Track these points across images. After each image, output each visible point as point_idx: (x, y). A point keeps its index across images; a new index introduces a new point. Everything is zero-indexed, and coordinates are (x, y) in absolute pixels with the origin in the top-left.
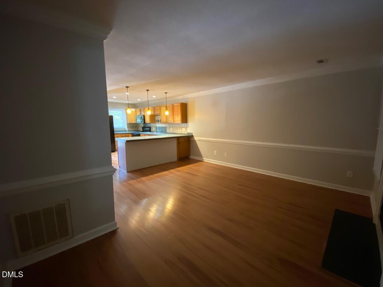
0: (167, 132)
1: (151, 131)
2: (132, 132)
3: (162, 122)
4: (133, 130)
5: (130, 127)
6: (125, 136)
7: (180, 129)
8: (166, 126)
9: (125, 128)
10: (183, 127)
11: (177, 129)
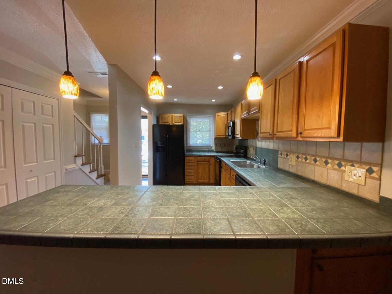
0: (279, 166)
1: (248, 156)
3: (260, 134)
5: (220, 144)
6: (204, 161)
7: (329, 165)
8: (277, 149)
9: (211, 146)
10: (348, 161)
11: (313, 165)
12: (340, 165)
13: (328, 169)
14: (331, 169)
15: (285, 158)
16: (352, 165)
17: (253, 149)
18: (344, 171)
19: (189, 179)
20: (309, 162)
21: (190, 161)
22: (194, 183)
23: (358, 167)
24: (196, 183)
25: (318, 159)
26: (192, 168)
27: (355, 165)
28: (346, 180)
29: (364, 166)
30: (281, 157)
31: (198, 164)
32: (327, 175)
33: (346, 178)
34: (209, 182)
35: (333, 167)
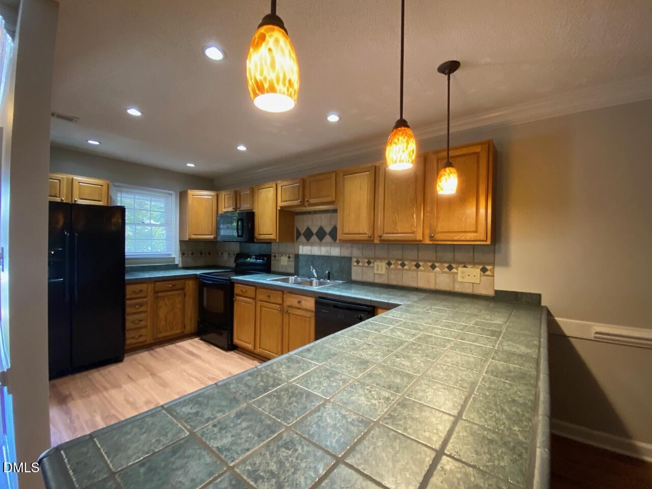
0: (354, 277)
1: (273, 269)
2: (198, 272)
3: (340, 236)
4: (201, 262)
5: (190, 253)
6: (172, 290)
7: (437, 269)
8: (349, 256)
9: (173, 256)
10: (459, 263)
11: (414, 270)
12: (450, 268)
13: (435, 273)
14: (439, 273)
15: (366, 267)
16: (465, 267)
17: (289, 257)
18: (457, 273)
19: (132, 338)
20: (408, 268)
21: (137, 293)
22: (148, 342)
23: (472, 268)
24: (152, 341)
25: (421, 264)
26: (143, 309)
27: (467, 266)
28: (459, 282)
29: (477, 266)
30: (358, 265)
31: (157, 298)
32: (435, 279)
33: (460, 279)
34: (183, 332)
35: (442, 271)
